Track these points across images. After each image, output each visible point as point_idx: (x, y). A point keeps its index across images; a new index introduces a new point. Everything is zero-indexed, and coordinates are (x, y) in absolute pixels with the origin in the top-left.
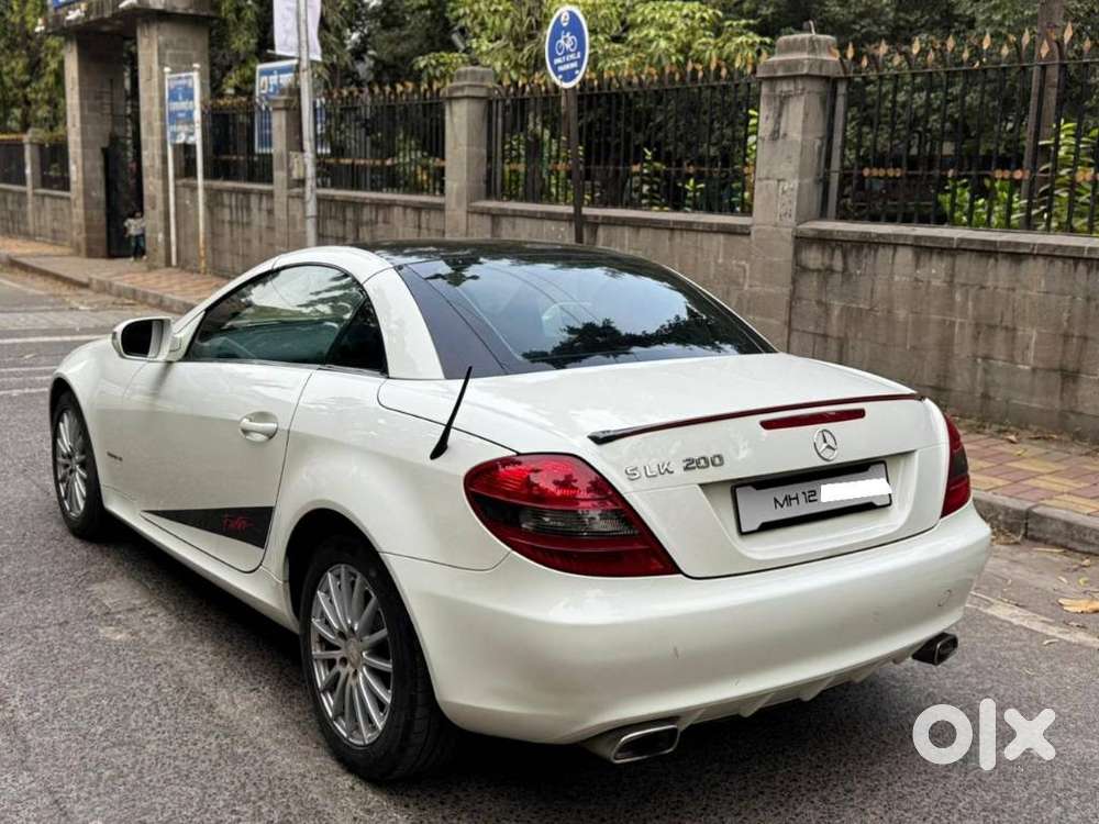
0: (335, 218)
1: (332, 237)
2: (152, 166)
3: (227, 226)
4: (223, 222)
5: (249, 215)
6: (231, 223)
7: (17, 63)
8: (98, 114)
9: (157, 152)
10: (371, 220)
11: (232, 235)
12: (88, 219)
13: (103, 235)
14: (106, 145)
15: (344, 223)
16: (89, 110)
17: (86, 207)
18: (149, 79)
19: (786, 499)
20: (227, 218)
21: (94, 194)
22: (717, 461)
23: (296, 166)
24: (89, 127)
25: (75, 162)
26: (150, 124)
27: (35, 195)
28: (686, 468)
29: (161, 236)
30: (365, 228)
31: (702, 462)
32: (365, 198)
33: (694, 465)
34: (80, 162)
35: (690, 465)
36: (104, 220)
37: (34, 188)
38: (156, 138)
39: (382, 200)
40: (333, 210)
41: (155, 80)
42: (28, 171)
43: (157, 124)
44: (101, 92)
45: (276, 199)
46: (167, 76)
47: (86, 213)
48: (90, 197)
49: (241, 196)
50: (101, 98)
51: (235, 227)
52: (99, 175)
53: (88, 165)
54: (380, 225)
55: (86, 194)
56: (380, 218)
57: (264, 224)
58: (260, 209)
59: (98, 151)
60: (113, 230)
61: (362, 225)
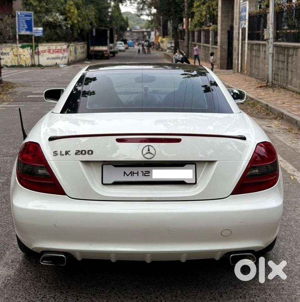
0: (282, 54)
1: (281, 61)
2: (236, 36)
3: (254, 57)
4: (253, 56)
5: (260, 54)
6: (255, 56)
7: (214, 3)
8: (227, 19)
9: (237, 31)
10: (292, 54)
11: (255, 61)
12: (221, 56)
13: (226, 61)
14: (229, 29)
15: (284, 55)
16: (224, 18)
17: (221, 51)
18: (237, 5)
19: (131, 173)
20: (254, 55)
21: (224, 47)
22: (91, 152)
23: (266, 34)
24: (224, 24)
25: (219, 36)
26: (236, 21)
27: (212, 47)
28: (76, 154)
29: (237, 61)
30: (290, 57)
31: (84, 152)
32: (290, 46)
33: (80, 153)
34: (220, 36)
35: (78, 153)
36: (226, 56)
37: (212, 45)
38: (238, 26)
39: (295, 46)
40: (282, 51)
41: (238, 5)
42: (211, 39)
43: (238, 21)
44: (229, 11)
45: (266, 47)
46: (241, 3)
47: (221, 54)
48: (223, 48)
49: (258, 46)
50: (228, 13)
51: (256, 57)
52: (226, 40)
53: (223, 36)
54: (295, 56)
55: (221, 47)
56: (295, 54)
57: (263, 57)
58: (262, 51)
59: (227, 32)
60: (229, 59)
61: (289, 56)
